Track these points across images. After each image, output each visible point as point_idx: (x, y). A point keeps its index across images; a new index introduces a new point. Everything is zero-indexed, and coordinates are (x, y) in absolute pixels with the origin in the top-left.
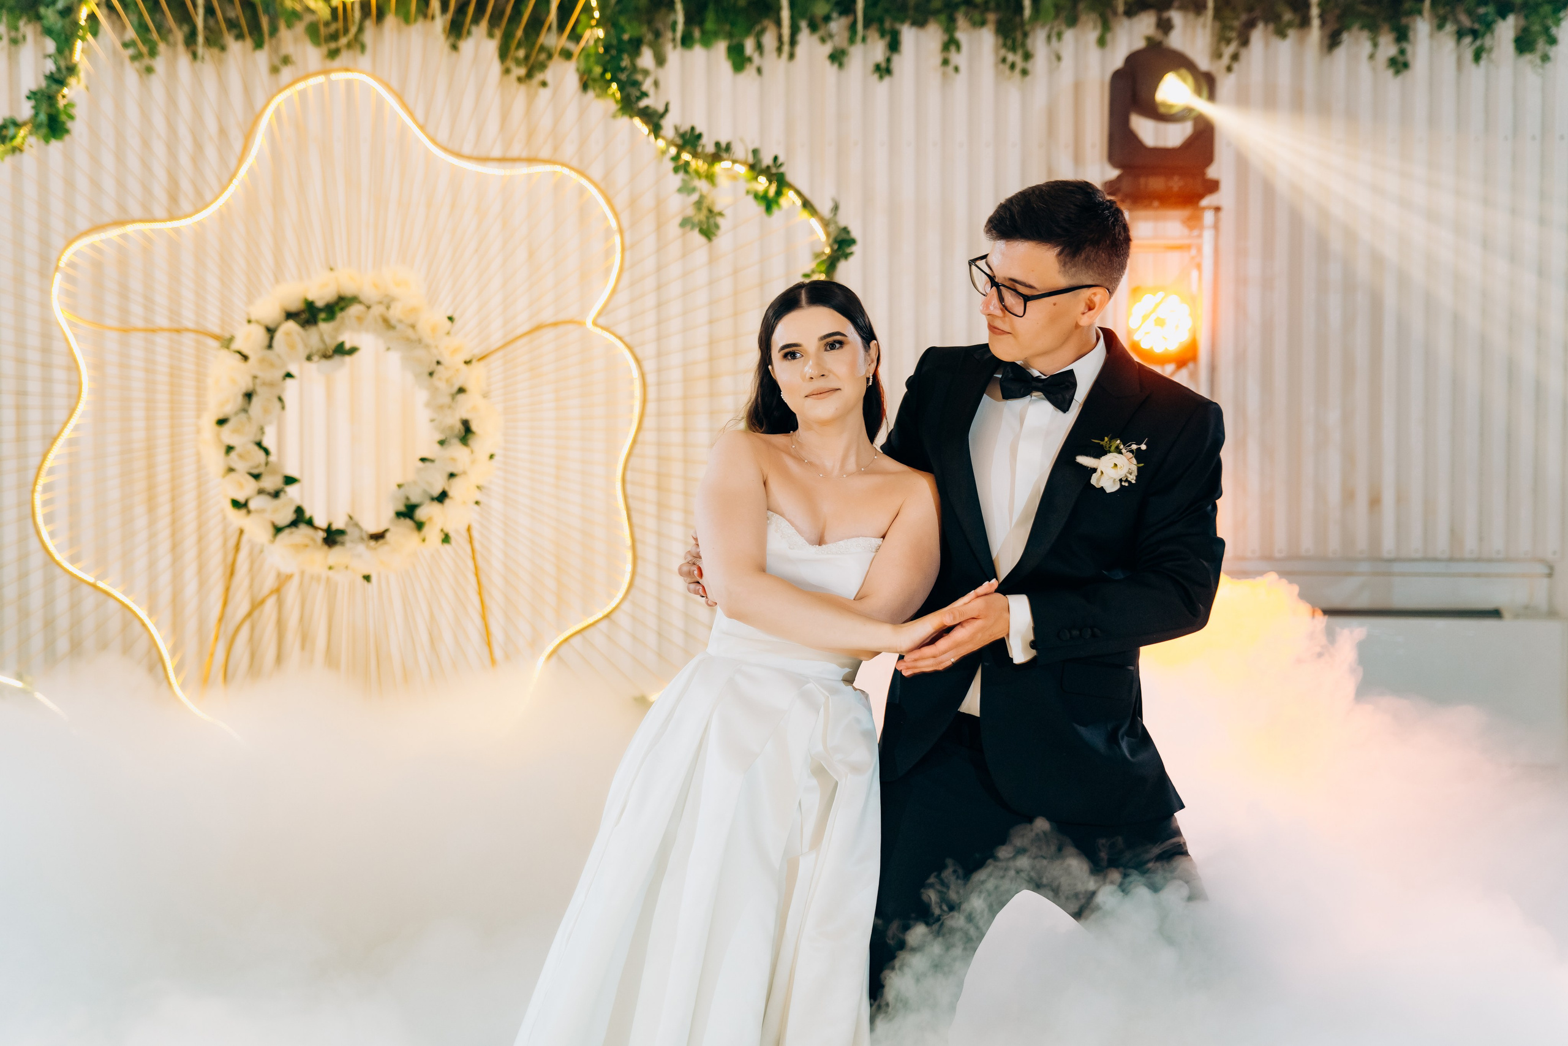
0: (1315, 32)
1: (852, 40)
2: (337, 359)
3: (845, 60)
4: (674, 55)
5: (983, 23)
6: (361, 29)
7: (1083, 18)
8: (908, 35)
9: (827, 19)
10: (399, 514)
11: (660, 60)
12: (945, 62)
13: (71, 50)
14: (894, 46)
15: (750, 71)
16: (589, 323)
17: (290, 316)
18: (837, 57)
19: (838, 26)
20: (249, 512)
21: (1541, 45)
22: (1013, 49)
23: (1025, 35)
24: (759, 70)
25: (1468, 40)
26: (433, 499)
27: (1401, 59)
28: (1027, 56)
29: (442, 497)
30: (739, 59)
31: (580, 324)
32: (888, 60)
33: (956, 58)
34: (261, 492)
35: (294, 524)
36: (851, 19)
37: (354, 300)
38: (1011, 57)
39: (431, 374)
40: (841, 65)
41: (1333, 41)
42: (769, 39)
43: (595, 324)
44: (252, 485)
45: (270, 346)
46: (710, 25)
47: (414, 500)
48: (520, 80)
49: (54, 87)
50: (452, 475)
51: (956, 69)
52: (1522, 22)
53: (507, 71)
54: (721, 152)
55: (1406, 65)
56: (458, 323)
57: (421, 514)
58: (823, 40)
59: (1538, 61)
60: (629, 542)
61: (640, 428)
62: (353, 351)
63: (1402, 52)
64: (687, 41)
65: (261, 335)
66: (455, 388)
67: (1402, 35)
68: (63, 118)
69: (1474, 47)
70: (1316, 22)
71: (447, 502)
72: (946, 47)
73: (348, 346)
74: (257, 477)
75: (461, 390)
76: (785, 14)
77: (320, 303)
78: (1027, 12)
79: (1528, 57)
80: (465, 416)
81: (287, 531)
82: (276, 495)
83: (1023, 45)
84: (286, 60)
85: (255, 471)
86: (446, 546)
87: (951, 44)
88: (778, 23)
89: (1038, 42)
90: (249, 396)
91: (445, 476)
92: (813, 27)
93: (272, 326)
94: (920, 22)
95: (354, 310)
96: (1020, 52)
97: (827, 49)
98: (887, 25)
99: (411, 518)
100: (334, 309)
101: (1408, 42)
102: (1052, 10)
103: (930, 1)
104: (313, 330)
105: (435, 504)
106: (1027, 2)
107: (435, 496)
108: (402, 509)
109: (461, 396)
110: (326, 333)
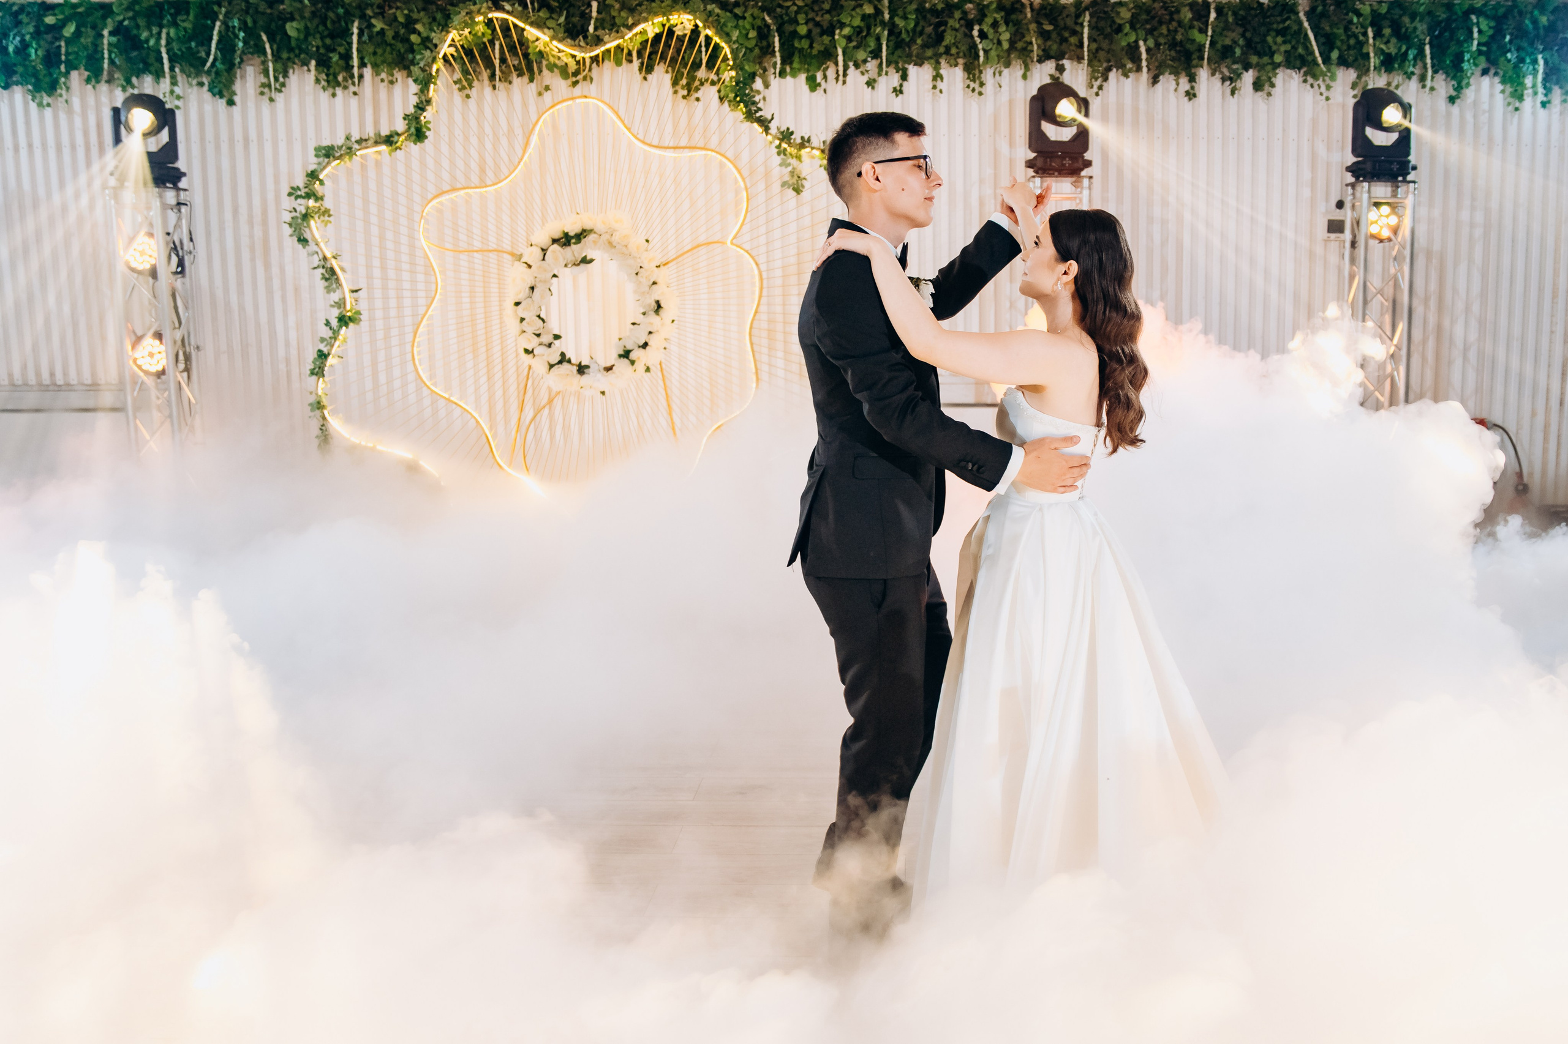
0: (1145, 75)
1: (880, 75)
2: (582, 265)
3: (876, 85)
4: (775, 82)
5: (956, 66)
6: (590, 70)
7: (1014, 62)
8: (912, 70)
9: (865, 61)
10: (620, 356)
11: (767, 85)
12: (934, 87)
13: (428, 91)
14: (904, 77)
15: (820, 91)
16: (729, 243)
17: (554, 241)
18: (871, 83)
19: (872, 65)
20: (534, 355)
21: (1267, 87)
22: (974, 81)
23: (981, 72)
24: (825, 91)
25: (1228, 83)
26: (639, 347)
27: (1192, 92)
28: (982, 84)
29: (645, 345)
30: (813, 84)
31: (722, 243)
32: (901, 85)
33: (939, 84)
34: (540, 344)
35: (560, 362)
36: (879, 60)
37: (591, 231)
38: (972, 85)
39: (637, 274)
40: (873, 88)
41: (1155, 80)
42: (831, 73)
43: (732, 243)
44: (536, 340)
45: (544, 259)
46: (796, 65)
47: (629, 348)
48: (684, 97)
49: (419, 112)
50: (650, 333)
51: (941, 91)
52: (1256, 74)
53: (676, 92)
54: (805, 142)
55: (1195, 95)
56: (651, 244)
57: (632, 356)
58: (863, 73)
59: (1265, 96)
60: (754, 370)
61: (759, 304)
62: (591, 261)
63: (1192, 88)
64: (782, 74)
65: (540, 254)
66: (651, 283)
67: (1192, 79)
68: (424, 130)
69: (1231, 87)
70: (1145, 69)
71: (648, 348)
72: (935, 79)
73: (588, 258)
74: (538, 335)
75: (654, 283)
76: (840, 58)
77: (572, 234)
78: (982, 59)
79: (1259, 93)
80: (657, 299)
81: (556, 366)
82: (550, 345)
83: (979, 77)
84: (547, 88)
85: (538, 332)
86: (648, 374)
87: (937, 77)
88: (836, 64)
89: (988, 75)
90: (532, 288)
91: (647, 333)
92: (857, 66)
93: (544, 248)
94: (919, 64)
95: (591, 237)
96: (977, 82)
97: (865, 78)
98: (900, 65)
99: (627, 358)
100: (580, 236)
101: (1196, 82)
102: (996, 58)
103: (925, 52)
104: (568, 249)
105: (641, 349)
106: (981, 53)
107: (641, 344)
108: (622, 353)
109: (654, 286)
110: (576, 251)
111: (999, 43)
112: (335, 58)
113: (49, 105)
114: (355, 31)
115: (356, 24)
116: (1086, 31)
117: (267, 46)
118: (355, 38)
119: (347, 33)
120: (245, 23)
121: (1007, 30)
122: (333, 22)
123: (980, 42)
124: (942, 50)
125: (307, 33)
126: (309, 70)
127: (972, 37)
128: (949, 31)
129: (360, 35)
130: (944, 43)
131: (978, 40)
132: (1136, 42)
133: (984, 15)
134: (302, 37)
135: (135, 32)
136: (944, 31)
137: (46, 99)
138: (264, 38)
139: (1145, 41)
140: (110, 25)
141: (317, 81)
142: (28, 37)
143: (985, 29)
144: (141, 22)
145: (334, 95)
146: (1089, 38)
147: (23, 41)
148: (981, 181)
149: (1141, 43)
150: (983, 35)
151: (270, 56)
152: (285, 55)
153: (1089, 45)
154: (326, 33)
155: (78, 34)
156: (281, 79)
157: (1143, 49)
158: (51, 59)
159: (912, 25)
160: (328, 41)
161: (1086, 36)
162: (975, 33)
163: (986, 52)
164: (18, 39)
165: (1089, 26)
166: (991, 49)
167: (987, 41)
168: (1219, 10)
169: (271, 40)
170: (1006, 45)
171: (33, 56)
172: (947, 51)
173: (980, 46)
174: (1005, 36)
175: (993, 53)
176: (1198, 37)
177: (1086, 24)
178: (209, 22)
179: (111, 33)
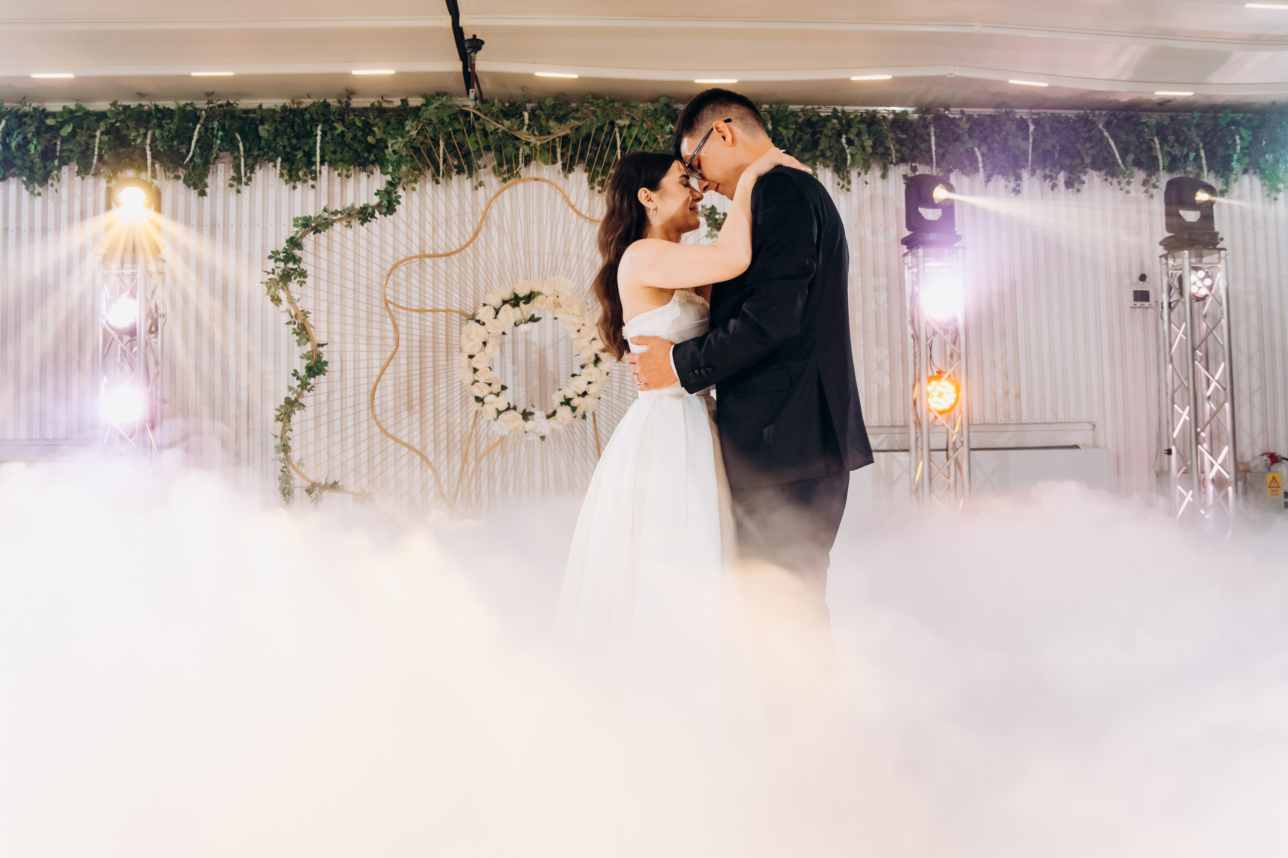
0: (981, 175)
2: (530, 324)
7: (873, 165)
10: (562, 403)
17: (505, 302)
20: (484, 403)
21: (1077, 186)
22: (843, 179)
23: (848, 172)
25: (1048, 180)
26: (579, 395)
27: (1018, 188)
28: (849, 182)
29: (585, 394)
34: (491, 393)
35: (508, 409)
37: (539, 293)
38: (842, 183)
39: (579, 331)
41: (988, 179)
44: (487, 389)
45: (496, 318)
47: (569, 396)
50: (589, 383)
52: (1067, 175)
55: (1019, 192)
57: (573, 403)
59: (1075, 192)
62: (538, 319)
63: (1018, 185)
65: (493, 313)
67: (1018, 178)
68: (395, 203)
69: (1051, 183)
70: (981, 170)
73: (536, 316)
74: (490, 384)
77: (521, 295)
78: (849, 162)
79: (1071, 190)
80: (596, 353)
81: (505, 413)
82: (498, 395)
83: (847, 177)
85: (489, 382)
86: (584, 419)
89: (853, 175)
90: (485, 343)
91: (587, 383)
93: (497, 307)
95: (539, 299)
96: (846, 180)
99: (569, 405)
100: (529, 298)
101: (1021, 181)
102: (862, 161)
103: (803, 155)
104: (517, 309)
105: (580, 397)
106: (849, 157)
107: (580, 393)
108: (563, 401)
110: (526, 310)
111: (864, 149)
112: (300, 155)
113: (39, 194)
114: (319, 133)
115: (319, 127)
116: (933, 139)
117: (241, 145)
118: (319, 138)
119: (312, 135)
120: (224, 126)
121: (869, 139)
122: (299, 126)
123: (848, 148)
124: (818, 153)
125: (276, 133)
126: (275, 166)
127: (841, 143)
128: (823, 138)
129: (323, 137)
130: (820, 148)
131: (846, 146)
132: (972, 148)
133: (850, 127)
134: (271, 138)
135: (125, 132)
136: (819, 138)
137: (38, 189)
138: (239, 137)
139: (979, 148)
140: (103, 126)
141: (282, 175)
142: (29, 135)
143: (852, 137)
144: (131, 124)
145: (294, 188)
146: (936, 144)
147: (25, 138)
149: (976, 149)
150: (850, 142)
151: (242, 153)
152: (256, 153)
153: (936, 151)
154: (293, 135)
155: (73, 134)
156: (248, 174)
157: (978, 154)
158: (47, 155)
159: (792, 133)
160: (294, 141)
161: (933, 142)
162: (844, 140)
163: (852, 156)
164: (21, 137)
165: (935, 135)
166: (856, 154)
167: (853, 147)
168: (1036, 122)
169: (244, 139)
170: (870, 150)
171: (33, 151)
172: (823, 155)
173: (848, 151)
174: (869, 143)
175: (858, 157)
176: (1022, 144)
177: (932, 134)
178: (191, 125)
179: (102, 133)
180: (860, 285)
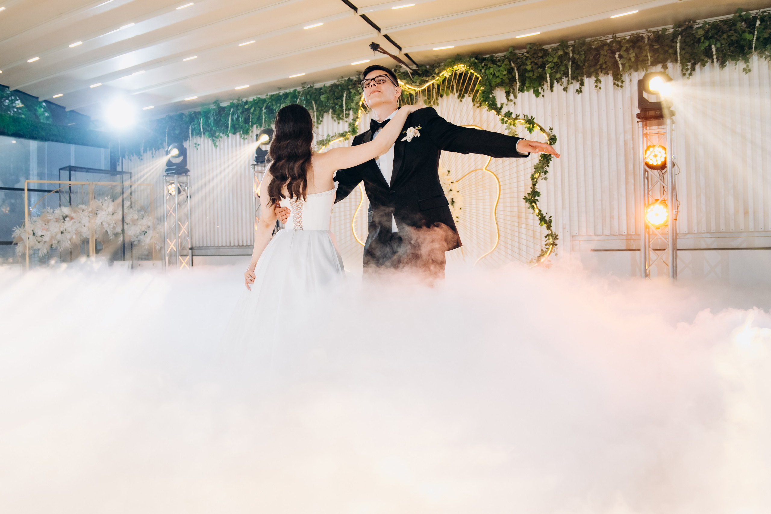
0: (716, 63)
1: (568, 84)
3: (568, 90)
4: (519, 95)
5: (608, 74)
6: (437, 99)
8: (586, 80)
9: (561, 78)
11: (516, 97)
12: (596, 86)
13: (358, 113)
14: (582, 84)
15: (541, 96)
16: (484, 169)
18: (565, 89)
19: (565, 80)
22: (618, 81)
23: (621, 76)
24: (543, 96)
27: (747, 68)
28: (622, 82)
30: (537, 94)
31: (482, 170)
32: (580, 88)
33: (599, 85)
36: (567, 79)
38: (617, 82)
40: (566, 91)
41: (722, 65)
42: (545, 87)
43: (486, 169)
46: (527, 85)
49: (354, 122)
51: (600, 88)
53: (474, 105)
54: (517, 117)
55: (750, 70)
56: (451, 173)
58: (561, 85)
60: (497, 231)
61: (499, 198)
63: (748, 66)
64: (522, 90)
66: (449, 190)
67: (747, 61)
68: (356, 129)
70: (716, 60)
72: (596, 82)
75: (451, 190)
76: (548, 79)
78: (621, 69)
80: (452, 198)
83: (621, 79)
87: (598, 81)
88: (547, 82)
89: (626, 77)
92: (558, 82)
94: (589, 76)
96: (620, 81)
97: (562, 87)
98: (579, 78)
101: (749, 63)
102: (628, 67)
103: (590, 69)
106: (620, 66)
109: (451, 192)
111: (630, 59)
112: (338, 107)
113: (246, 138)
115: (345, 92)
116: (678, 45)
117: (314, 106)
118: (345, 98)
119: (343, 96)
121: (633, 52)
122: (338, 93)
123: (620, 60)
124: (598, 67)
125: (328, 98)
126: (330, 114)
127: (615, 58)
128: (602, 57)
130: (599, 63)
131: (618, 59)
132: (710, 46)
133: (621, 47)
134: (326, 101)
136: (599, 57)
138: (313, 102)
139: (715, 45)
141: (333, 118)
143: (622, 53)
146: (681, 48)
148: (625, 132)
149: (713, 46)
150: (621, 57)
151: (315, 110)
153: (680, 52)
154: (335, 98)
155: (255, 111)
157: (714, 50)
158: (247, 121)
159: (583, 57)
160: (336, 101)
161: (678, 47)
162: (617, 56)
163: (623, 65)
165: (680, 42)
166: (626, 63)
167: (624, 59)
168: (762, 20)
169: (316, 103)
170: (633, 59)
171: (241, 121)
172: (602, 68)
173: (620, 62)
174: (632, 55)
175: (627, 65)
176: (748, 36)
177: (678, 41)
180: (632, 146)
